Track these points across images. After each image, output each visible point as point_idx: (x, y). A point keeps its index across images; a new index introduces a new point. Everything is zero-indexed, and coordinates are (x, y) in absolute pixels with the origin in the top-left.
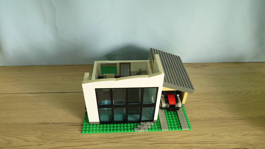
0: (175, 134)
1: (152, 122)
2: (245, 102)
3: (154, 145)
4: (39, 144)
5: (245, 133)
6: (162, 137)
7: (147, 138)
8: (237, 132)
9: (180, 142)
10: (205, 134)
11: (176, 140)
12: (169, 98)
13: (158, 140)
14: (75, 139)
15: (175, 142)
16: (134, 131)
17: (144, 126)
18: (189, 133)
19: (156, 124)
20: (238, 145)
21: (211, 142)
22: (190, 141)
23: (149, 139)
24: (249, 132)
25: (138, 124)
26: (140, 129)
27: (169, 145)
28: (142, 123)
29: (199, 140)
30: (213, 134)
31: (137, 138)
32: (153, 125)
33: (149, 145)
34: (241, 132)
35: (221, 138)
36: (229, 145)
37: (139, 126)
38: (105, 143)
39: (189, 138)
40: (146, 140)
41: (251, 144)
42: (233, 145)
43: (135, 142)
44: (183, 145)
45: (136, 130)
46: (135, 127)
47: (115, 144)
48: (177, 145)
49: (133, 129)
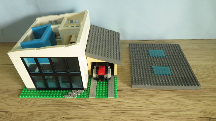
0: (141, 102)
1: (82, 90)
2: (210, 75)
3: (120, 112)
4: (19, 108)
5: (209, 103)
6: (128, 105)
7: (114, 105)
8: (201, 102)
9: (144, 110)
10: (170, 103)
11: (142, 108)
12: (99, 68)
13: (124, 107)
14: (49, 105)
15: (140, 110)
16: (64, 97)
17: (74, 93)
18: (155, 102)
19: (86, 92)
20: (201, 114)
21: (174, 111)
22: (155, 109)
23: (116, 107)
24: (213, 103)
25: (70, 91)
26: (69, 95)
27: (134, 112)
28: (73, 91)
29: (163, 108)
30: (177, 103)
31: (106, 105)
32: (83, 93)
33: (116, 112)
34: (205, 102)
35: (185, 107)
36: (192, 114)
37: (70, 93)
38: (75, 108)
39: (154, 106)
40: (113, 107)
41: (214, 114)
42: (196, 113)
43: (103, 108)
44: (148, 112)
45: (66, 97)
46: (66, 94)
47: (85, 110)
48: (142, 112)
49: (64, 95)
